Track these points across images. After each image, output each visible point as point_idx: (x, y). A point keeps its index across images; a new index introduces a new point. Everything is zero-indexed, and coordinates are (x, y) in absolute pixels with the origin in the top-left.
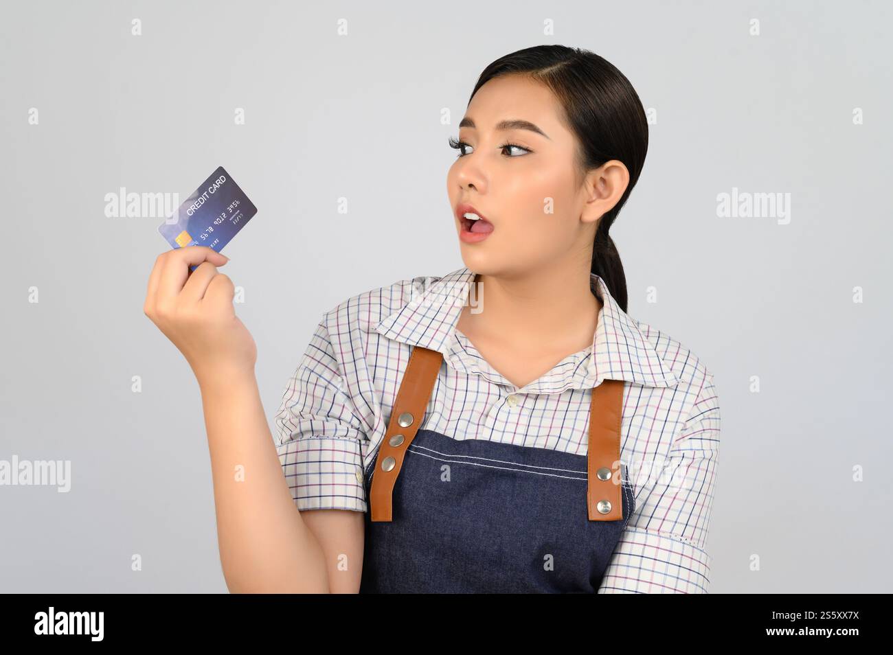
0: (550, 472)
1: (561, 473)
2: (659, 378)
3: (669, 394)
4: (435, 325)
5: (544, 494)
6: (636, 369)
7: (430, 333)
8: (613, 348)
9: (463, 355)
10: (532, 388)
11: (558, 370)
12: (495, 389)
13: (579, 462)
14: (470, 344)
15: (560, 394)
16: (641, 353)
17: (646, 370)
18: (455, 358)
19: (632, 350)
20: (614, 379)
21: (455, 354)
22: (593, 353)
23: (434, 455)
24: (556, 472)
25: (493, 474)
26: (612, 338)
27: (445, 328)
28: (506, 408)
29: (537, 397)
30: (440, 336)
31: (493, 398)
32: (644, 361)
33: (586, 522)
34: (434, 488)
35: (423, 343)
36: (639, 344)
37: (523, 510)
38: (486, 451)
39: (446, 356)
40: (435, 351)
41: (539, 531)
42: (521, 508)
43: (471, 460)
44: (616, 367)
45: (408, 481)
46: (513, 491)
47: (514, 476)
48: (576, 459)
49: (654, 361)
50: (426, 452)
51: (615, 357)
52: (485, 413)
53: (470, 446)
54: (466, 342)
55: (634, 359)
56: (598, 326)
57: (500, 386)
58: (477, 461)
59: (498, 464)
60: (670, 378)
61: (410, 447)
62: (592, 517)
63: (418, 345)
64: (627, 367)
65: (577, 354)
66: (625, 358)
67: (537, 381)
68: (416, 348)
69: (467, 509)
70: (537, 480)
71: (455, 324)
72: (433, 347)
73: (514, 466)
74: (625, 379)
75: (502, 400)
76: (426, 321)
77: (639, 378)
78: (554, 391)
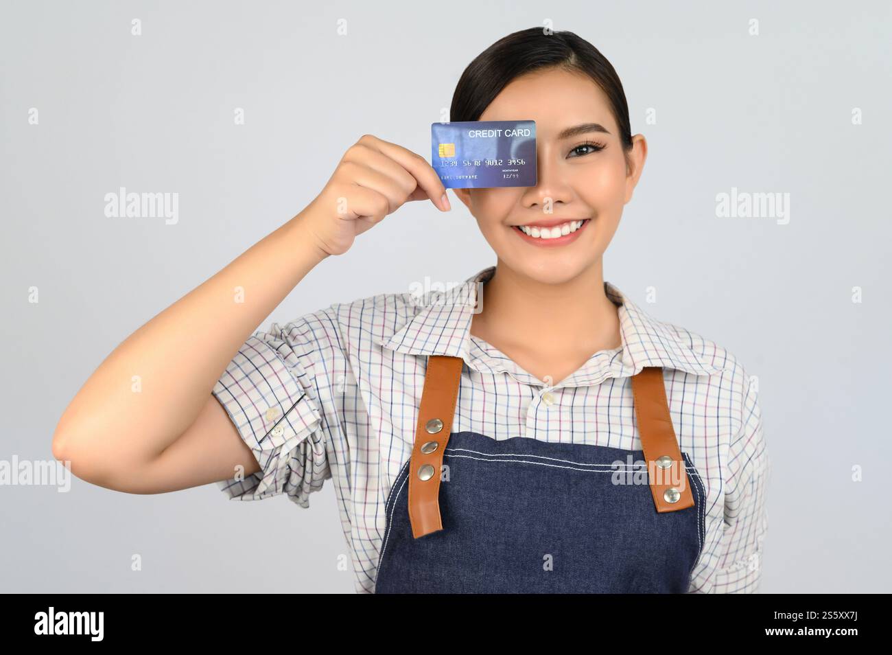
2: (697, 367)
4: (448, 332)
5: (603, 490)
6: (673, 357)
7: (444, 340)
9: (485, 358)
12: (525, 390)
14: (490, 347)
15: (601, 384)
17: (682, 359)
18: (477, 362)
20: (654, 366)
21: (476, 358)
23: (475, 455)
25: (544, 472)
26: (642, 330)
27: (459, 333)
28: (543, 407)
29: (576, 389)
30: (455, 342)
31: (526, 399)
32: (677, 352)
33: (655, 514)
34: (482, 492)
35: (440, 351)
37: (582, 509)
38: (533, 448)
39: (467, 361)
40: (453, 357)
41: (603, 530)
42: (580, 506)
43: (518, 458)
50: (465, 453)
51: (649, 346)
53: (514, 444)
54: (486, 346)
55: (668, 349)
57: (531, 386)
59: (548, 461)
61: (445, 452)
62: (661, 509)
63: (435, 354)
66: (659, 347)
67: (571, 376)
69: (521, 512)
72: (451, 352)
75: (537, 398)
76: (439, 331)
78: (593, 382)
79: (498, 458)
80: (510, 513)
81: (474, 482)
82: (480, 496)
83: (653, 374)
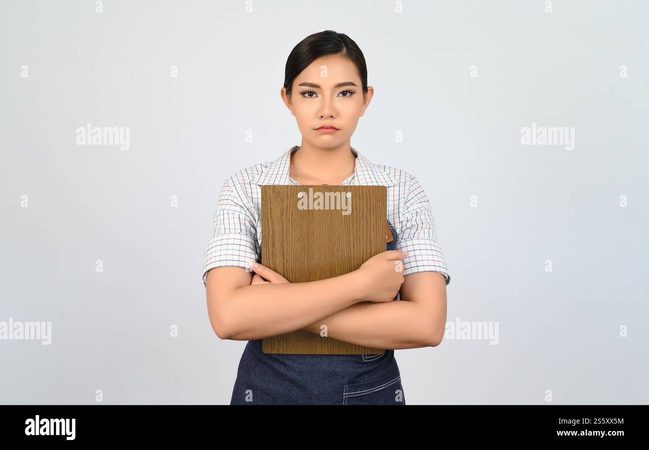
2: (390, 183)
3: (397, 188)
8: (366, 172)
16: (379, 174)
17: (383, 180)
19: (375, 173)
22: (356, 175)
26: (364, 169)
36: (378, 171)
44: (369, 180)
49: (386, 177)
51: (367, 176)
55: (376, 177)
56: (356, 164)
60: (395, 182)
64: (374, 180)
65: (348, 178)
66: (372, 176)
71: (289, 173)
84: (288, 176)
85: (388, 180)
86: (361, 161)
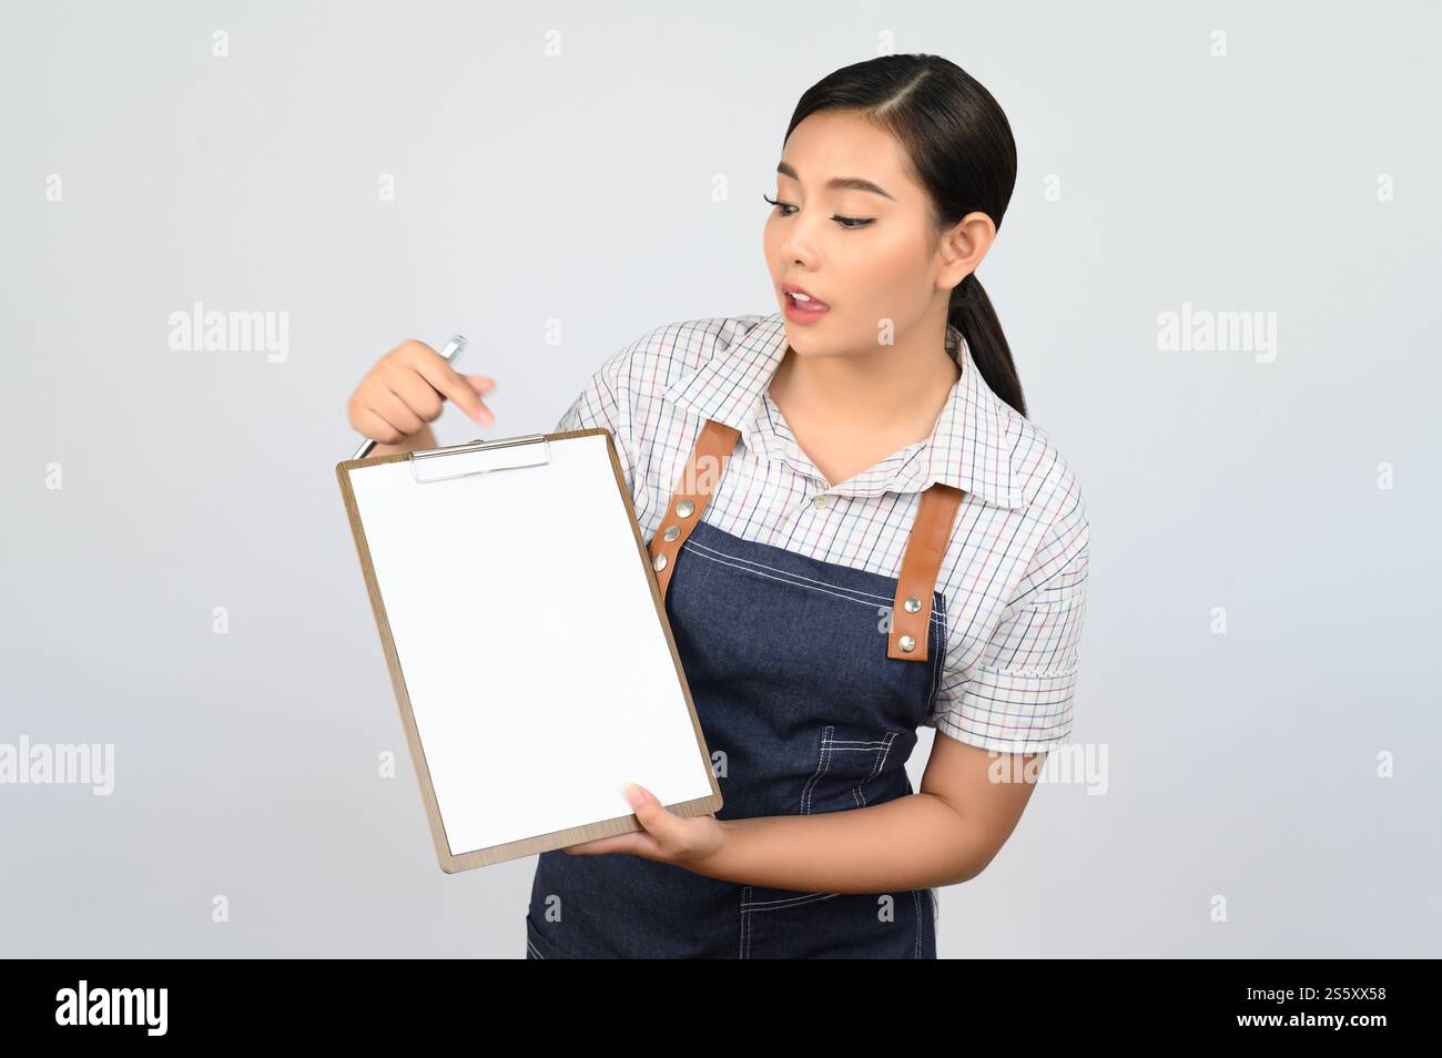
0: (850, 594)
1: (862, 598)
2: (1002, 492)
6: (978, 475)
7: (730, 403)
8: (956, 442)
9: (769, 434)
10: (845, 488)
11: (884, 466)
12: (799, 484)
13: (886, 588)
14: (781, 421)
15: (883, 498)
17: (990, 478)
18: (757, 438)
19: (980, 448)
20: (948, 484)
21: (760, 431)
22: (929, 445)
23: (712, 555)
24: (856, 596)
26: (958, 430)
27: (749, 397)
28: (812, 510)
29: (852, 500)
30: (740, 409)
31: (796, 498)
32: (991, 465)
33: (884, 659)
34: (710, 597)
35: (719, 418)
37: (810, 636)
38: (774, 559)
39: (744, 435)
40: (732, 428)
41: (825, 663)
44: (954, 469)
45: (680, 584)
46: (802, 611)
47: (805, 594)
48: (883, 582)
49: (1004, 467)
50: (702, 550)
51: (955, 456)
52: (785, 514)
53: (756, 551)
54: (777, 418)
55: (979, 461)
56: (944, 410)
57: (807, 479)
58: (763, 570)
59: (787, 577)
61: (684, 544)
62: (893, 653)
63: (714, 419)
64: (967, 471)
65: (910, 447)
66: (968, 459)
67: (852, 479)
68: (709, 421)
69: (746, 625)
70: (833, 603)
72: (730, 423)
73: (808, 583)
74: (962, 488)
75: (807, 501)
76: (728, 387)
77: (977, 489)
78: (872, 492)
79: (735, 562)
80: (734, 623)
81: (703, 585)
82: (707, 600)
83: (944, 493)
84: (757, 402)
85: (1003, 480)
86: (961, 404)
